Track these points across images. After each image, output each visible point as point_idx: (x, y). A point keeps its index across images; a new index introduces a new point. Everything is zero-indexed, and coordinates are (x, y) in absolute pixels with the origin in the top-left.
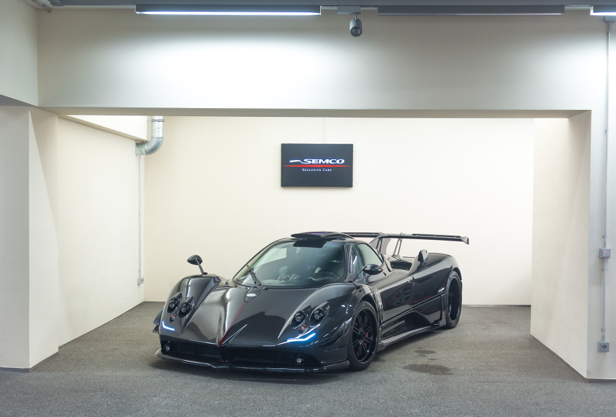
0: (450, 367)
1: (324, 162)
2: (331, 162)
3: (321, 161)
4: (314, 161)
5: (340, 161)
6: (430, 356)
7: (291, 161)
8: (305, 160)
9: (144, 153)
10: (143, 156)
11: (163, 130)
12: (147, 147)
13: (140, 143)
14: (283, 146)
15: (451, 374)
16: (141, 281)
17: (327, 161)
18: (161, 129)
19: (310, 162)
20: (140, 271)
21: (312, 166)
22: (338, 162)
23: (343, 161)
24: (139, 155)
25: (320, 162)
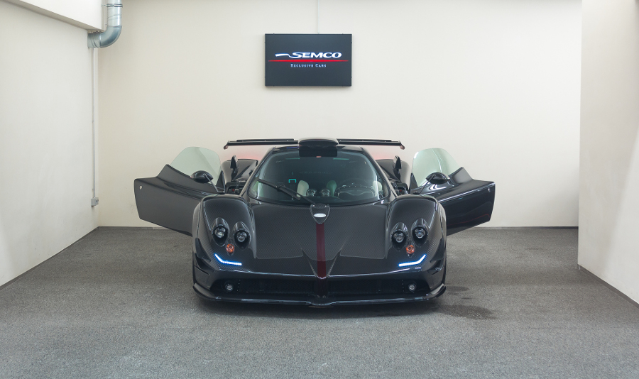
0: (490, 309)
1: (317, 57)
2: (325, 56)
3: (313, 54)
4: (305, 55)
5: (337, 55)
6: (462, 294)
7: (277, 55)
8: (294, 54)
9: (98, 45)
10: (96, 49)
11: (121, 18)
12: (101, 38)
13: (93, 33)
14: (267, 36)
15: (495, 318)
16: (95, 202)
17: (320, 55)
18: (119, 17)
19: (300, 56)
20: (94, 190)
21: (302, 61)
22: (333, 55)
23: (340, 55)
24: (91, 47)
25: (312, 57)
